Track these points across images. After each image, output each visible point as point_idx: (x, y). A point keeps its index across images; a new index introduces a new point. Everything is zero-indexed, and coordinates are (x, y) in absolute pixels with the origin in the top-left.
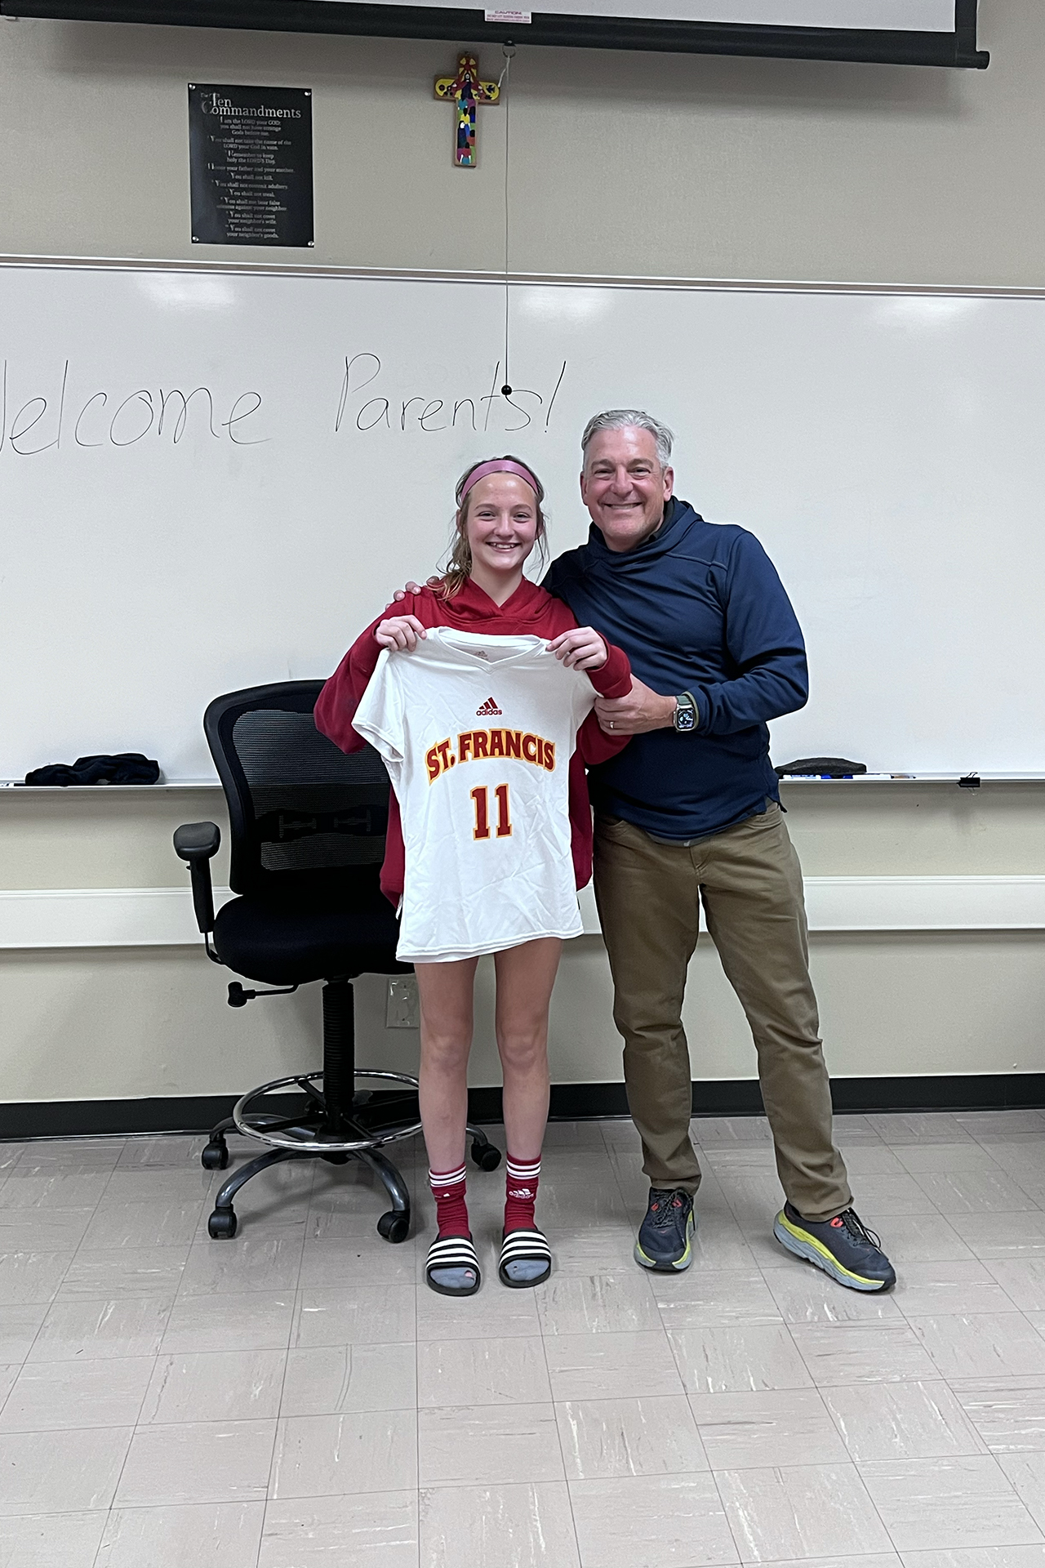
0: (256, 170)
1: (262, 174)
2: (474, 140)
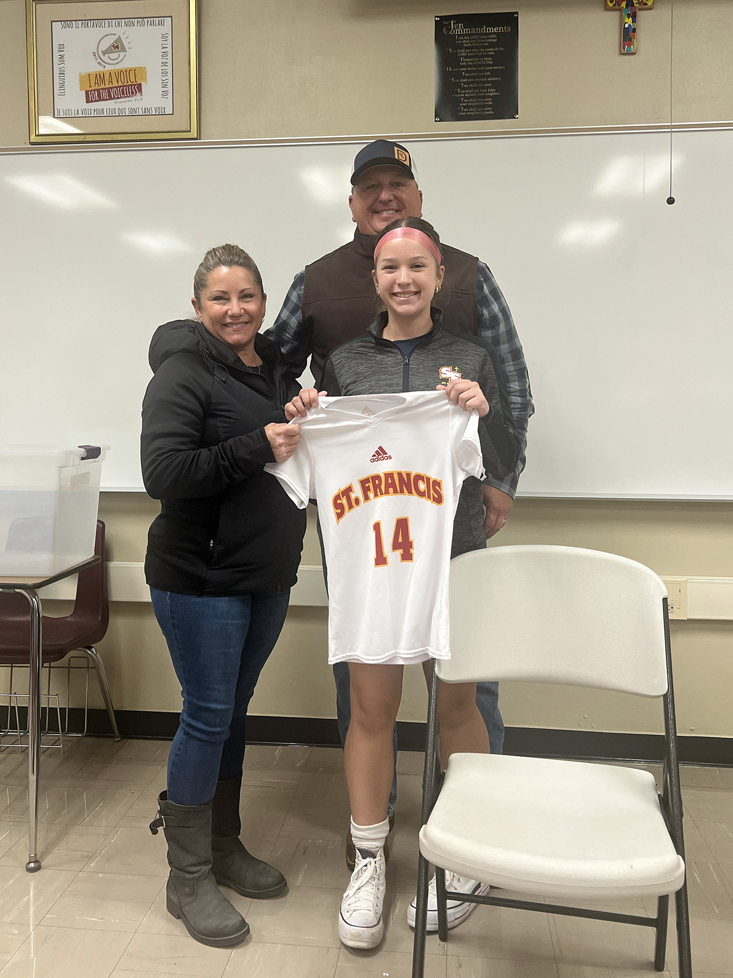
0: (479, 69)
1: (482, 71)
2: (635, 35)
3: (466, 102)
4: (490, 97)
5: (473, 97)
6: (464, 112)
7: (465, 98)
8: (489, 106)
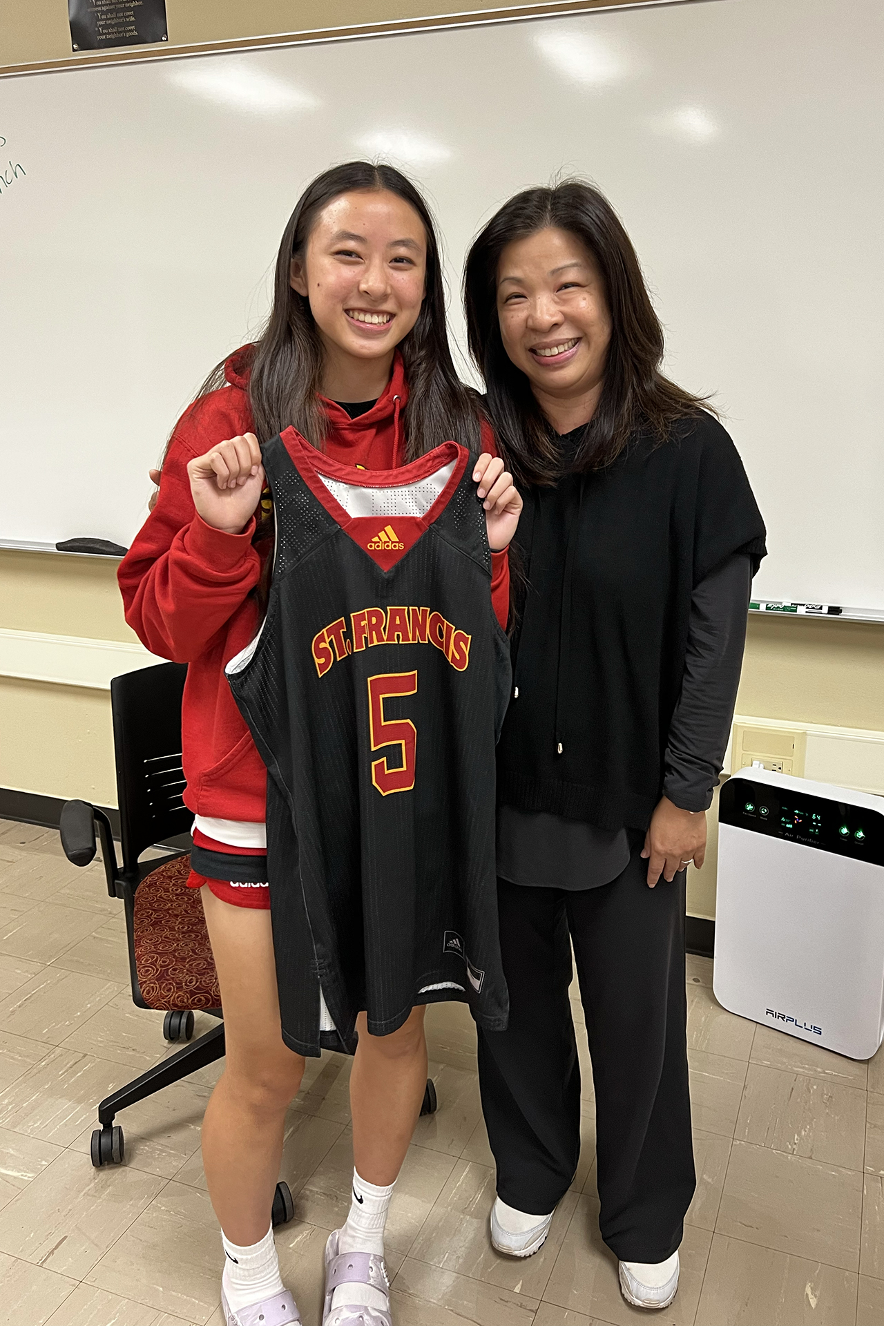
3: (104, 20)
4: (130, 9)
5: (111, 11)
6: (103, 34)
7: (103, 13)
8: (131, 23)
